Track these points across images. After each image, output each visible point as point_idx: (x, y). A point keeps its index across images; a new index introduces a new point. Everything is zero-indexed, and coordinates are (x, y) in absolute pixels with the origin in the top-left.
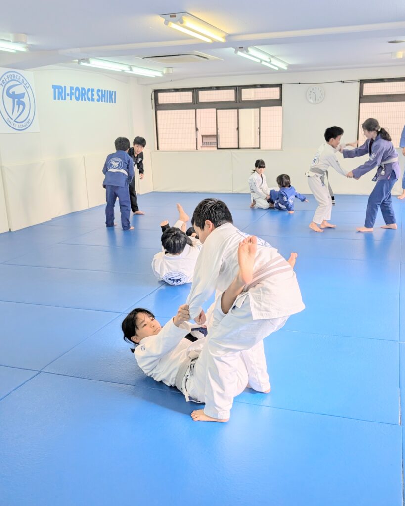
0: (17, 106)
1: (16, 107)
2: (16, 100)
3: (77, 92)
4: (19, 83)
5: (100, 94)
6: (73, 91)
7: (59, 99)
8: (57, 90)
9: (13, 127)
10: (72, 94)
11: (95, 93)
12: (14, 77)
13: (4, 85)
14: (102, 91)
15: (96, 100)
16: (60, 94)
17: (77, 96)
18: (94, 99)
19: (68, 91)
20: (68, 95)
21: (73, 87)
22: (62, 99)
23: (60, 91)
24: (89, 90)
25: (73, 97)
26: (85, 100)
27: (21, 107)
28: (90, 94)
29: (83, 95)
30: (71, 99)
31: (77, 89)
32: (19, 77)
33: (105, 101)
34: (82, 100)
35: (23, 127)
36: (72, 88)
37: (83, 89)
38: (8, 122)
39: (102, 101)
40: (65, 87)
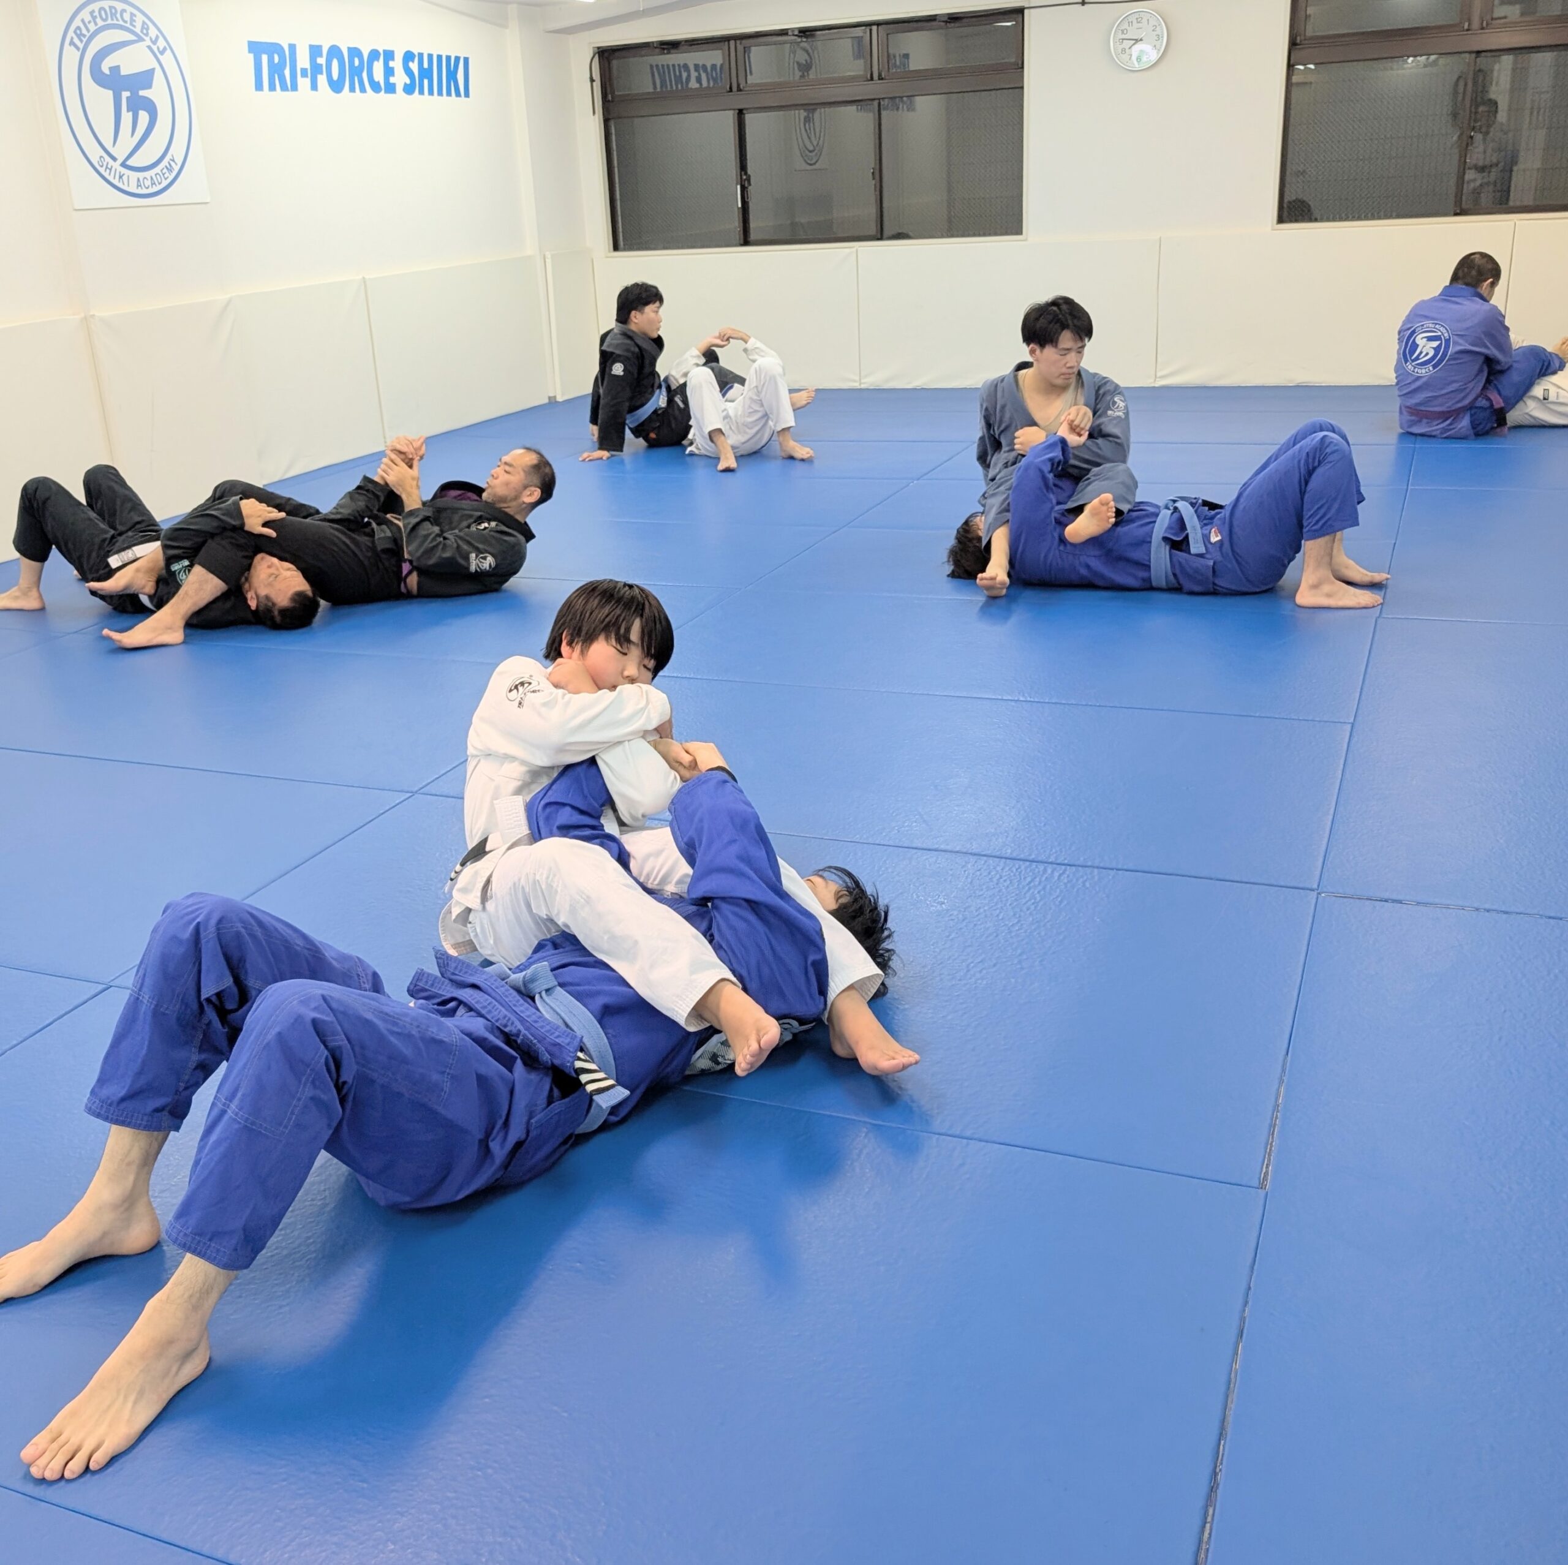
0: (131, 114)
1: (127, 117)
2: (125, 94)
3: (335, 64)
4: (133, 38)
5: (414, 66)
6: (322, 61)
7: (272, 88)
8: (265, 58)
9: (120, 185)
10: (316, 69)
11: (397, 64)
12: (114, 15)
13: (81, 46)
14: (421, 55)
15: (399, 88)
16: (276, 70)
17: (335, 76)
18: (394, 84)
19: (303, 61)
20: (304, 73)
21: (320, 47)
22: (284, 88)
23: (276, 59)
24: (374, 55)
25: (322, 79)
26: (363, 90)
27: (144, 117)
28: (378, 68)
29: (356, 72)
30: (314, 86)
31: (334, 51)
32: (132, 15)
33: (431, 93)
34: (352, 89)
35: (153, 184)
36: (315, 51)
37: (355, 52)
38: (102, 170)
39: (421, 92)
40: (293, 47)
